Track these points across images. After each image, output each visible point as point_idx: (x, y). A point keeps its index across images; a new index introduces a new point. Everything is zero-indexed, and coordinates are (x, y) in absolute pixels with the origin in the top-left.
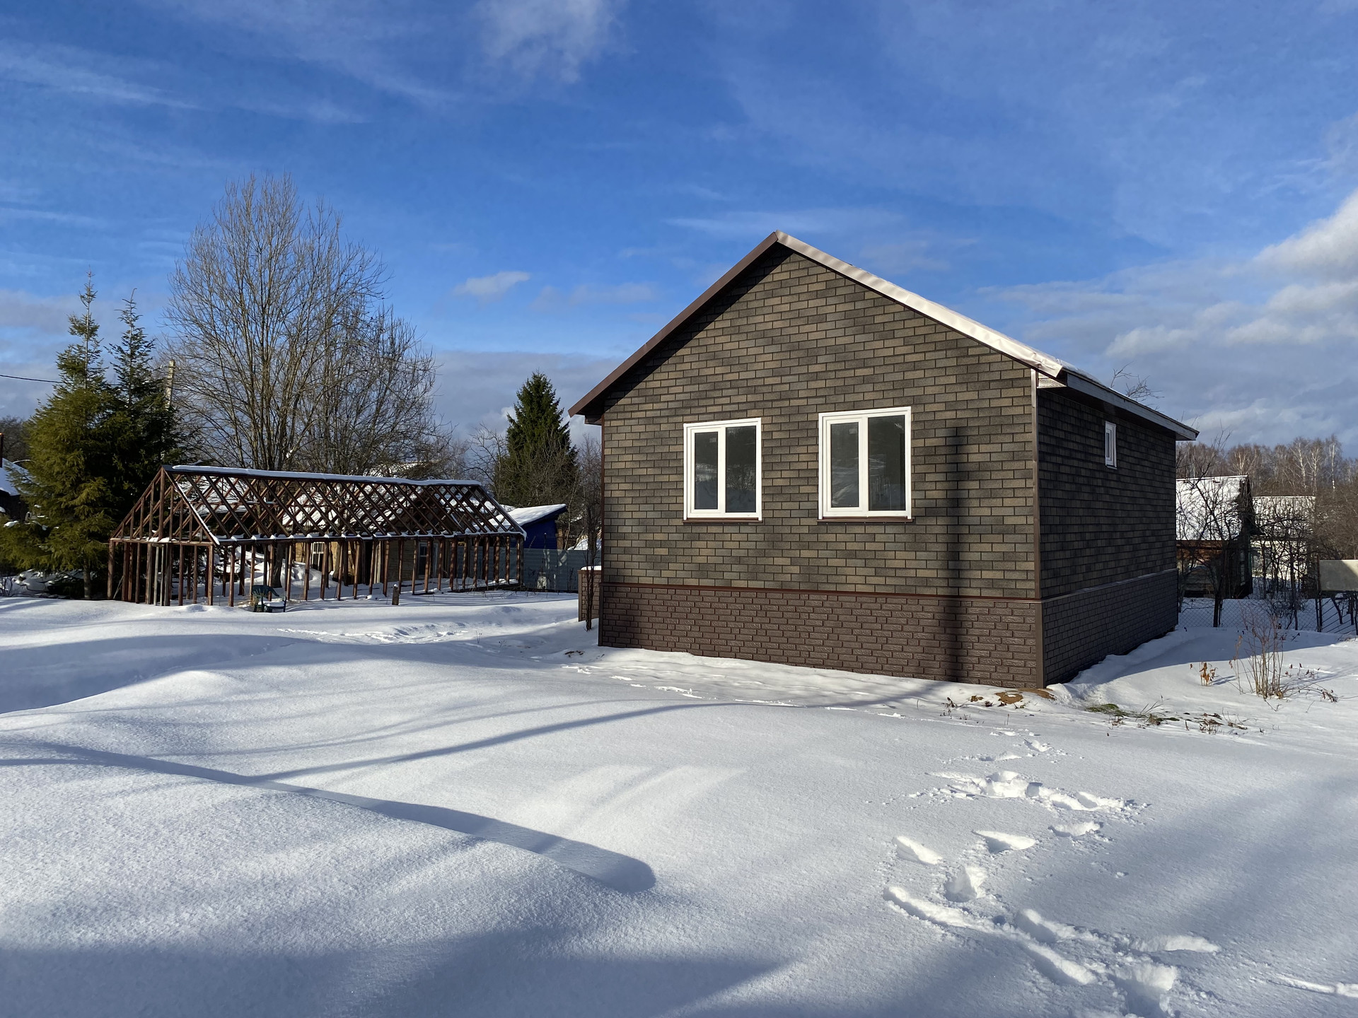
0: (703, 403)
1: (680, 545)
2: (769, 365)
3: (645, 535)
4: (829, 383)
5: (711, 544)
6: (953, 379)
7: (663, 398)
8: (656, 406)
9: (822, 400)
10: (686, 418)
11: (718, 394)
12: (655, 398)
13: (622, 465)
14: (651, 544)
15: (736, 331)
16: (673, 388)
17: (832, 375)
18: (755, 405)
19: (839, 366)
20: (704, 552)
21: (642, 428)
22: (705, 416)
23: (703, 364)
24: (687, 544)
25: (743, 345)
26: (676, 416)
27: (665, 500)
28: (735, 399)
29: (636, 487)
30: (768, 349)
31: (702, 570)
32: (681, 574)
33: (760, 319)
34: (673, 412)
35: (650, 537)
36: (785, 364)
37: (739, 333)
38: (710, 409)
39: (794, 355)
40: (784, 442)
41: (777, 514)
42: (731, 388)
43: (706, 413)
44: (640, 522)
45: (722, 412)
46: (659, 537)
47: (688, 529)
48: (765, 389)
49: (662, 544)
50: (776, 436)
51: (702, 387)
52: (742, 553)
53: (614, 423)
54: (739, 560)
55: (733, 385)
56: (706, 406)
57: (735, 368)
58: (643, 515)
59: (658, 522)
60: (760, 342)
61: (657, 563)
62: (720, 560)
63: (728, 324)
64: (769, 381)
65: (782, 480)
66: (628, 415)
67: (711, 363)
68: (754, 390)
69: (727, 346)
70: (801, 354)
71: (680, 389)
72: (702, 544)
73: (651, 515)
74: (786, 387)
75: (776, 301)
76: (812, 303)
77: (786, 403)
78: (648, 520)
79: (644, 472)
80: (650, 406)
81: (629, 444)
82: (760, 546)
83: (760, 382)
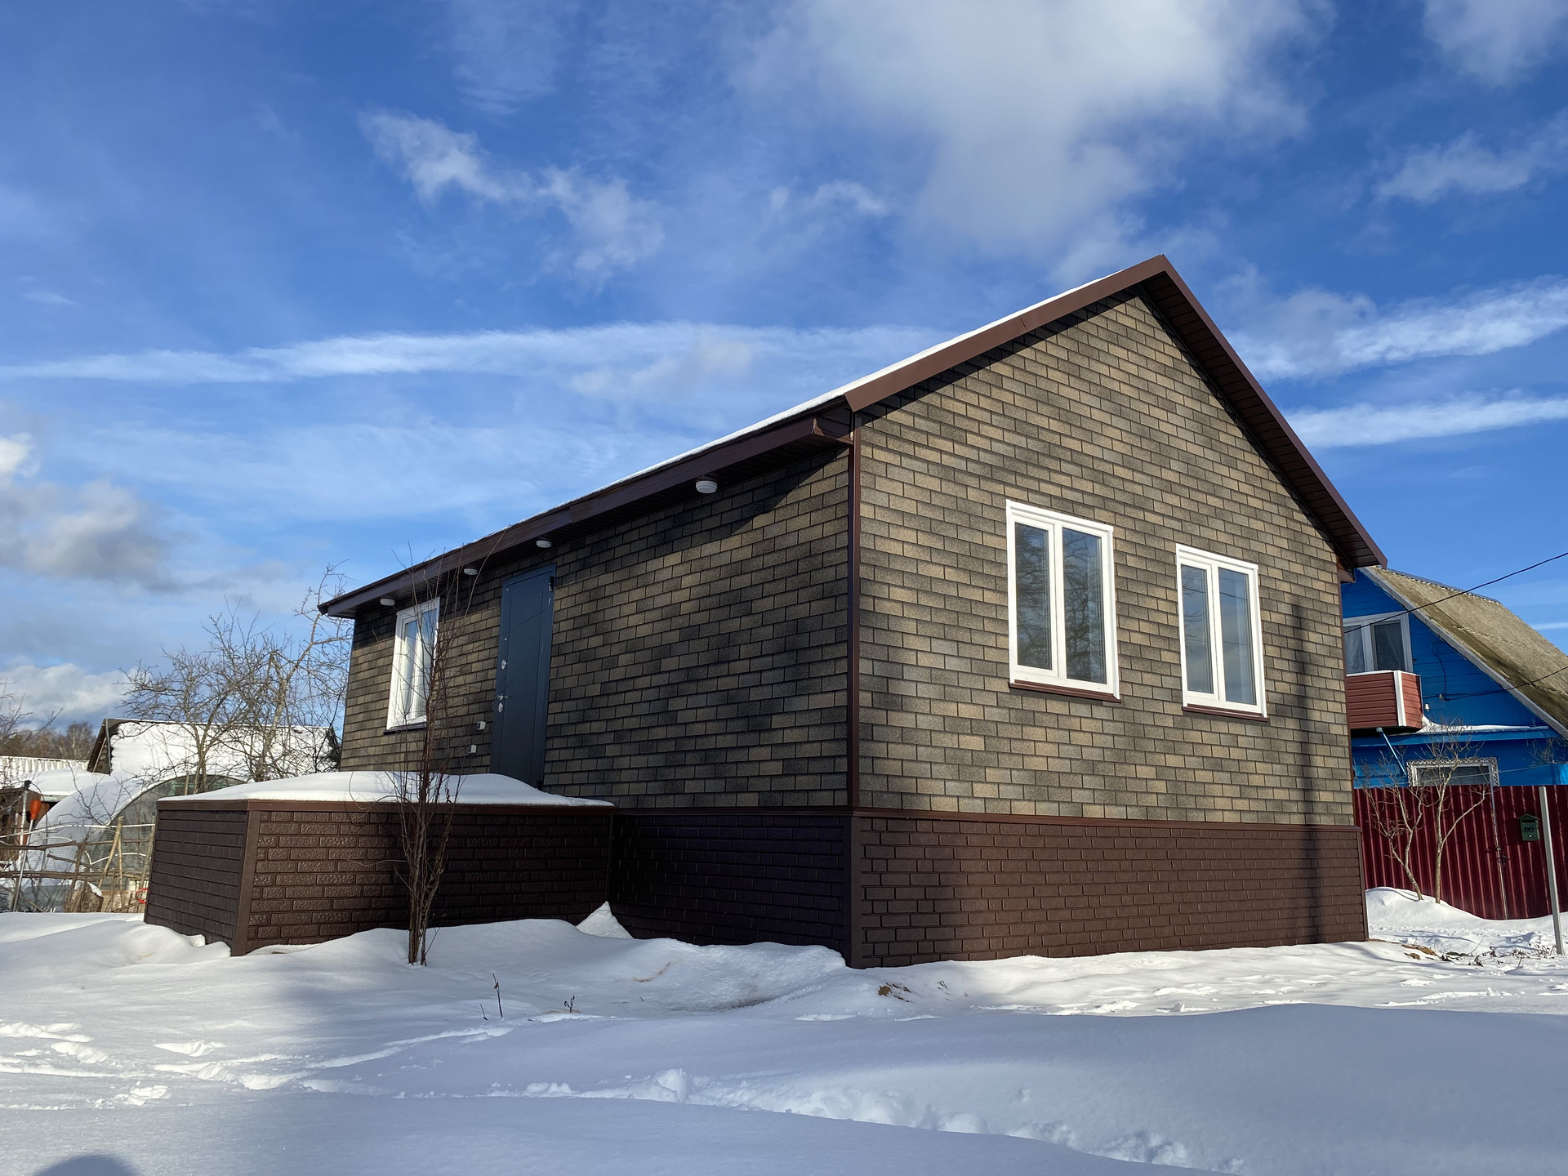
0: (1033, 472)
1: (1004, 731)
2: (1118, 447)
3: (942, 705)
4: (1185, 504)
5: (1053, 735)
6: (1284, 543)
7: (971, 439)
8: (960, 450)
9: (1176, 525)
10: (1010, 491)
11: (1053, 465)
12: (955, 434)
13: (896, 548)
14: (955, 726)
15: (1075, 373)
16: (986, 427)
17: (1185, 492)
18: (1104, 503)
19: (1192, 483)
20: (1043, 749)
21: (934, 484)
22: (1037, 497)
23: (1032, 406)
24: (1014, 732)
25: (1086, 399)
26: (992, 479)
27: (977, 638)
28: (1078, 484)
29: (925, 600)
30: (1116, 421)
31: (1040, 784)
32: (1008, 792)
33: (1104, 370)
34: (986, 471)
35: (951, 709)
36: (1137, 453)
37: (1079, 378)
38: (1045, 488)
39: (1146, 444)
40: (1141, 577)
41: (1138, 692)
42: (1072, 463)
43: (1038, 492)
44: (935, 676)
45: (1061, 499)
46: (967, 711)
47: (1016, 702)
48: (1116, 483)
49: (974, 727)
50: (1131, 561)
51: (1032, 444)
52: (1095, 754)
53: (880, 455)
54: (1092, 767)
55: (1075, 458)
56: (1039, 480)
57: (1076, 433)
58: (938, 663)
59: (965, 681)
60: (1106, 405)
61: (967, 767)
62: (1065, 766)
63: (1063, 355)
64: (1120, 471)
65: (1140, 635)
66: (907, 448)
67: (1044, 409)
68: (1100, 478)
69: (1065, 391)
70: (1153, 447)
71: (996, 434)
72: (1037, 733)
73: (953, 664)
74: (1138, 490)
75: (1122, 353)
76: (1161, 380)
77: (1140, 515)
78: (947, 675)
79: (937, 572)
80: (947, 446)
81: (909, 507)
82: (1121, 743)
83: (1108, 468)
